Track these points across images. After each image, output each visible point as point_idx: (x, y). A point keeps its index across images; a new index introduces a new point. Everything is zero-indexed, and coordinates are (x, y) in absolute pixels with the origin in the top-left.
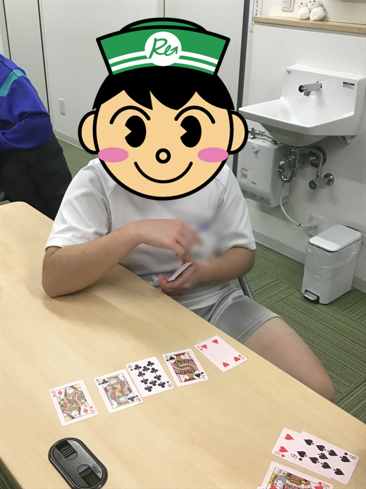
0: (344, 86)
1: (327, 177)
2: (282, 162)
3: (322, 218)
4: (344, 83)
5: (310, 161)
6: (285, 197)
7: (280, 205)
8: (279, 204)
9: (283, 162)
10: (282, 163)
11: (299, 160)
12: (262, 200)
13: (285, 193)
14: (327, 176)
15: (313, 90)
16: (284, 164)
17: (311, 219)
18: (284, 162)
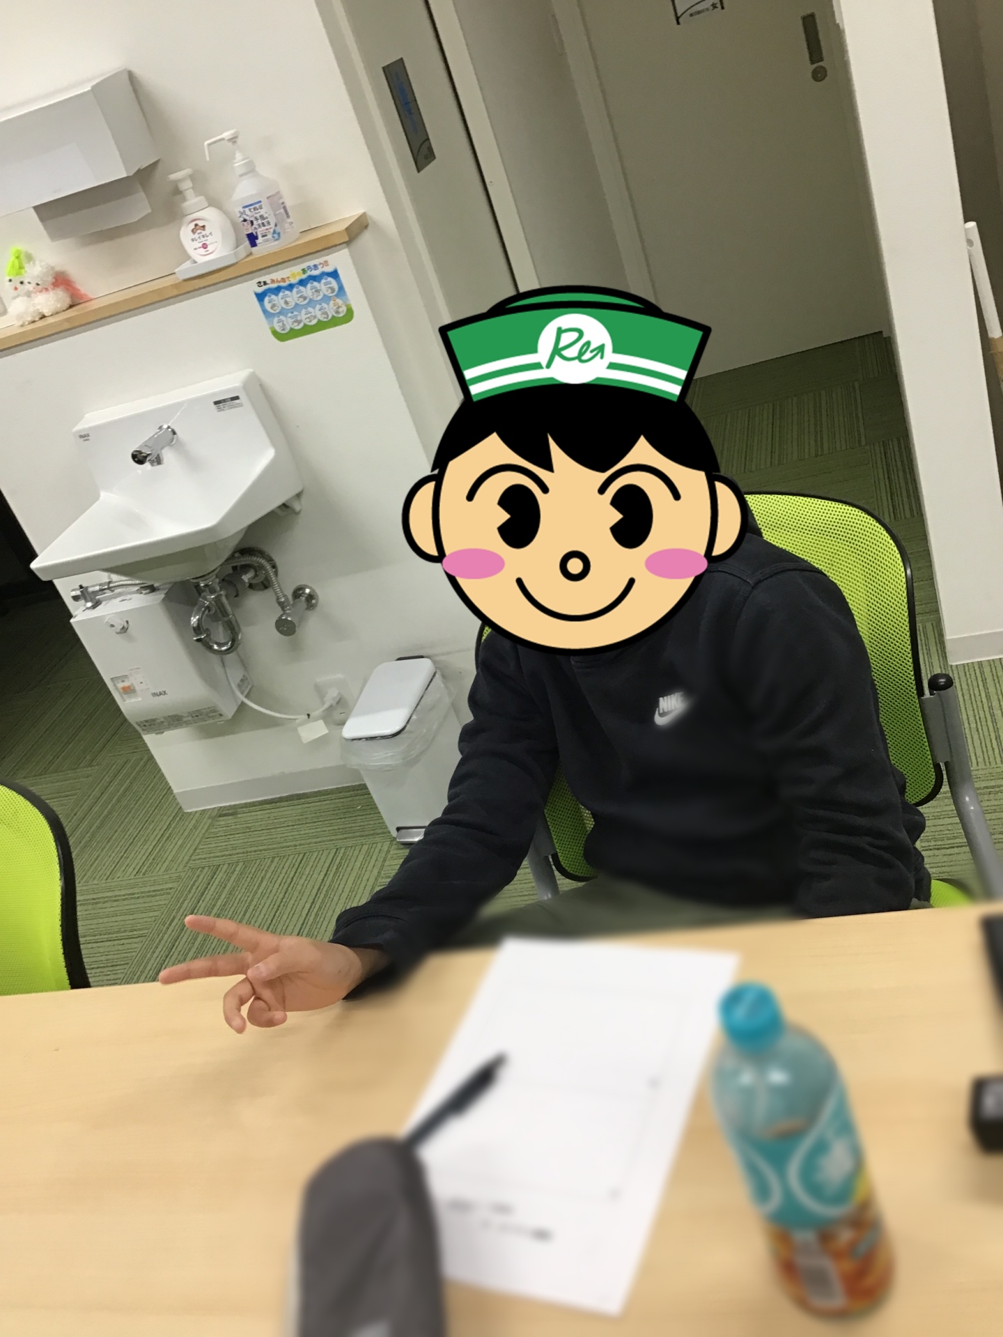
0: (220, 410)
1: (300, 595)
2: (192, 618)
3: (340, 676)
4: (216, 403)
5: (248, 585)
6: (242, 680)
7: (243, 703)
8: (240, 703)
9: (195, 617)
10: (195, 620)
11: (227, 596)
12: (200, 717)
13: (235, 675)
14: (298, 593)
15: (162, 448)
16: (199, 620)
17: (320, 691)
18: (197, 617)
